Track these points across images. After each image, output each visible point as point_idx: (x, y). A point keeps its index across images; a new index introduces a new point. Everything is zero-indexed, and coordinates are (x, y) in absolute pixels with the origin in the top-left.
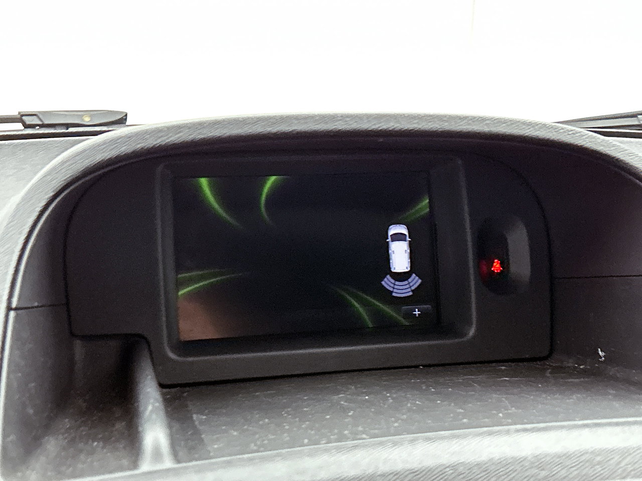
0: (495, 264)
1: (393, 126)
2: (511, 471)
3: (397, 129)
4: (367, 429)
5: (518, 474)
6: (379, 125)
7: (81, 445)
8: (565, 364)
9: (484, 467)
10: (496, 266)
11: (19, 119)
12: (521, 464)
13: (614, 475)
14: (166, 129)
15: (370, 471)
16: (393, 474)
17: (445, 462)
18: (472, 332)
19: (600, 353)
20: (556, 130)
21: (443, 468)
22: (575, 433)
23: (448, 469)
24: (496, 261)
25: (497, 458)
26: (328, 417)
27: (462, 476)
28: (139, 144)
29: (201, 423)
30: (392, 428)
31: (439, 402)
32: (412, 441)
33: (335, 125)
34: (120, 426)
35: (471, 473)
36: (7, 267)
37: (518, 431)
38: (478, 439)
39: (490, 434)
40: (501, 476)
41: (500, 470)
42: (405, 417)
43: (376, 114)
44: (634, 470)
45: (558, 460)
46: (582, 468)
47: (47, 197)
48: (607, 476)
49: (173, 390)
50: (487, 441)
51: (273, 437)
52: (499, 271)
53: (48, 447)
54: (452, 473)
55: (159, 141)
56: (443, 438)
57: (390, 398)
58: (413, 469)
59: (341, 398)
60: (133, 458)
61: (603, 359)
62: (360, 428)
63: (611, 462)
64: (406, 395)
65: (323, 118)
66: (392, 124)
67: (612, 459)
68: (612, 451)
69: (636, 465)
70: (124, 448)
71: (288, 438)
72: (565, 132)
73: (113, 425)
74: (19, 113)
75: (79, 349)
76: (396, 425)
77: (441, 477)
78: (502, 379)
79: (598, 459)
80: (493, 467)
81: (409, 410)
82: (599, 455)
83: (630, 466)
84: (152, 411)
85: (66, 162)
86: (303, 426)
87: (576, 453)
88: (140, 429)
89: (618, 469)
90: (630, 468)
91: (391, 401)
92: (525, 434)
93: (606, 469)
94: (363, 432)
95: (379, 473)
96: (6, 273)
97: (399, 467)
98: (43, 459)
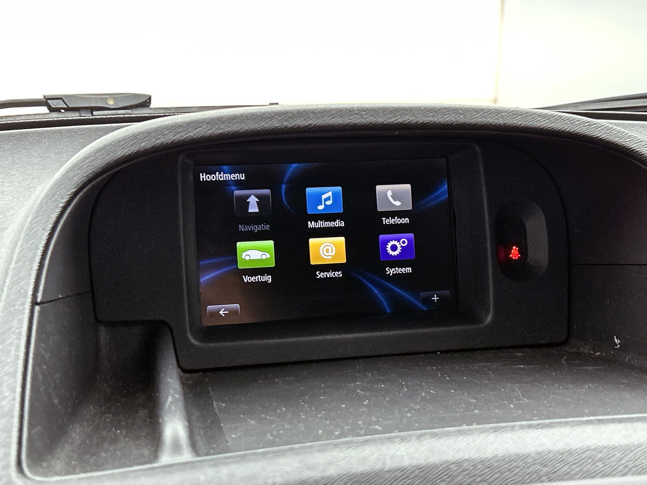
0: (513, 251)
1: (408, 119)
2: (513, 467)
3: (414, 122)
4: (381, 419)
5: (521, 470)
6: (394, 119)
7: (105, 433)
8: (582, 350)
9: (488, 463)
10: (515, 253)
11: (44, 102)
12: (524, 461)
13: (615, 472)
14: (185, 125)
15: (378, 467)
16: (400, 470)
17: (450, 458)
18: (489, 318)
19: (616, 340)
20: (572, 122)
21: (449, 464)
22: (578, 430)
23: (452, 466)
24: (514, 247)
25: (501, 455)
26: (343, 406)
27: (466, 472)
28: (159, 139)
29: (220, 410)
30: (405, 419)
31: (452, 391)
32: (419, 437)
33: (351, 119)
34: (142, 413)
35: (475, 469)
36: (32, 261)
37: (522, 427)
38: (483, 436)
39: (496, 430)
40: (504, 472)
41: (503, 467)
42: (418, 407)
43: (392, 108)
44: (635, 466)
45: (561, 456)
46: (584, 465)
47: (69, 193)
48: (607, 474)
49: (195, 375)
50: (492, 437)
51: (289, 427)
52: (517, 258)
53: (74, 435)
54: (457, 469)
55: (178, 136)
56: (448, 434)
57: (405, 387)
58: (418, 466)
59: (357, 386)
60: (154, 448)
61: (619, 346)
62: (374, 419)
63: (612, 459)
64: (421, 383)
65: (340, 112)
66: (407, 117)
67: (614, 455)
68: (614, 448)
69: (637, 462)
70: (146, 437)
71: (303, 429)
72: (580, 124)
73: (137, 412)
74: (44, 97)
75: (103, 334)
76: (409, 415)
77: (446, 473)
78: (517, 366)
79: (600, 455)
80: (496, 464)
81: (423, 399)
82: (600, 452)
83: (631, 462)
84: (171, 403)
85: (87, 158)
86: (319, 416)
87: (578, 450)
88: (161, 421)
89: (619, 466)
90: (631, 464)
91: (406, 389)
92: (530, 431)
93: (607, 466)
94: (377, 423)
95: (386, 469)
96: (31, 269)
97: (406, 462)
98: (68, 447)
